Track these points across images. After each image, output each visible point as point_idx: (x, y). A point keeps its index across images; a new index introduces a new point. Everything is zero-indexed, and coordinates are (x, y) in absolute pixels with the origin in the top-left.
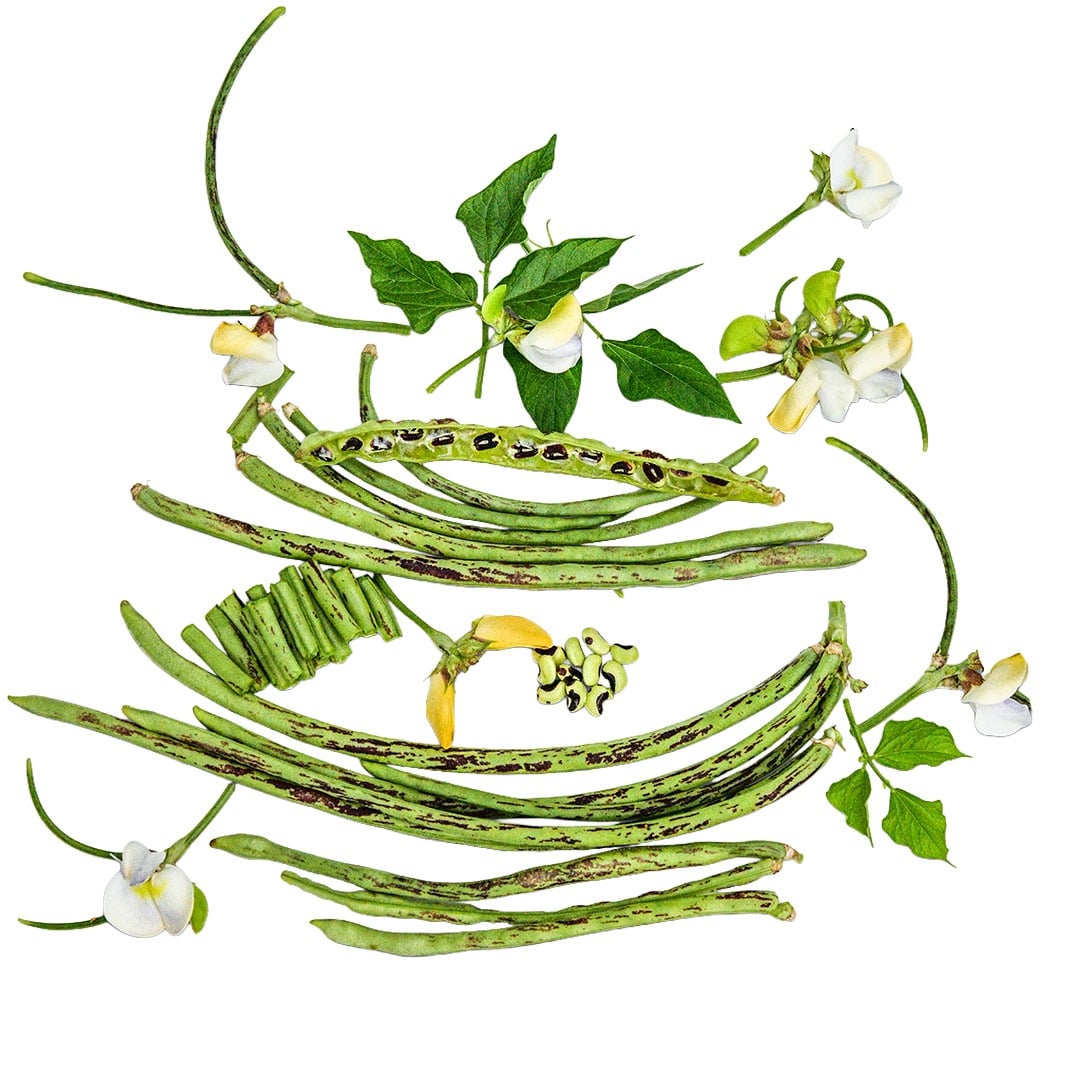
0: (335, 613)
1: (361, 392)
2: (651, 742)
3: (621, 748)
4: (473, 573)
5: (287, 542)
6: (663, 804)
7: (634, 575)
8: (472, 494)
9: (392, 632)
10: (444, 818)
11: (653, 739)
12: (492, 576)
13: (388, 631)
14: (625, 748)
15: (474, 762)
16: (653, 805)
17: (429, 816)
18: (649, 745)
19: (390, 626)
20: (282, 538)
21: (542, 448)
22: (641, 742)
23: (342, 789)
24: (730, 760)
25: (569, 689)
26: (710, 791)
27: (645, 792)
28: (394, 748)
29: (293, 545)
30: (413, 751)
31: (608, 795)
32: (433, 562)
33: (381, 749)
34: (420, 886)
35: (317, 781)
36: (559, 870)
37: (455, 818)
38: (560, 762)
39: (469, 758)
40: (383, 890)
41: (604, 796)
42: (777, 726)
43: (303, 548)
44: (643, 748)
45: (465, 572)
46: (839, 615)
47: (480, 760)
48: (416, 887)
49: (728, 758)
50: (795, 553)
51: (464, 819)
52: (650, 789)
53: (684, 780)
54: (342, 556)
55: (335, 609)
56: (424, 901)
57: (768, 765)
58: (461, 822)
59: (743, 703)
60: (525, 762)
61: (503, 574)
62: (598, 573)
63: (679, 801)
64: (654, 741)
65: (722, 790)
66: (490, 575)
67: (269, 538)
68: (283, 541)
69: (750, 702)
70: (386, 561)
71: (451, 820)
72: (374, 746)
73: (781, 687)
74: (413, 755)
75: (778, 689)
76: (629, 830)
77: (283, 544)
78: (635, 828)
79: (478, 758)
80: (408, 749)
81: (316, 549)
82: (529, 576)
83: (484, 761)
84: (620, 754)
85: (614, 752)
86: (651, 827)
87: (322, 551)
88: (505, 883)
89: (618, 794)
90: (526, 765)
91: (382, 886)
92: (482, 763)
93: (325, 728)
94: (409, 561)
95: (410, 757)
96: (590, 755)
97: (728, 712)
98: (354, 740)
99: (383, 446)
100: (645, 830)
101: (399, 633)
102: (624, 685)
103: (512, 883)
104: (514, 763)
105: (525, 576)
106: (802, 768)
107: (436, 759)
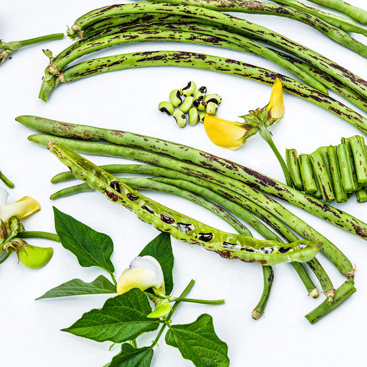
0: (322, 166)
1: (269, 291)
2: (168, 57)
3: (186, 58)
4: (236, 168)
5: (338, 216)
6: (173, 25)
7: (147, 140)
8: (222, 214)
9: (291, 152)
10: (293, 46)
11: (167, 58)
12: (225, 163)
13: (293, 153)
14: (183, 58)
15: (267, 73)
16: (178, 27)
17: (300, 49)
18: (170, 55)
19: (291, 155)
20: (340, 220)
21: (175, 224)
22: (174, 58)
23: (344, 76)
24: (130, 35)
25: (203, 95)
26: (146, 26)
27: (181, 34)
28: (308, 93)
29: (335, 213)
30: (299, 88)
31: (200, 39)
32: (257, 181)
33: (316, 95)
34: (315, 22)
35: (357, 84)
36: (240, 6)
37: (286, 45)
38: (220, 60)
39: (269, 76)
40: (335, 28)
41: (203, 39)
42: (99, 43)
43: (329, 210)
44: (174, 54)
45: (241, 171)
46: (43, 90)
47: (263, 74)
48: (317, 22)
49: (131, 36)
50: (54, 127)
51: (282, 43)
52: (177, 35)
53: (158, 33)
54: (308, 199)
55: (321, 168)
56: (315, 15)
57: (111, 30)
58: (284, 41)
59: (112, 62)
60: (239, 66)
61: (219, 162)
62: (166, 147)
63: (164, 25)
64: (166, 56)
65: (139, 24)
66: (227, 164)
67: (348, 221)
68: (340, 217)
69: (108, 61)
70: (283, 189)
71: (289, 44)
72: (319, 97)
73: (89, 64)
74: (299, 86)
75: (91, 63)
76: (195, 12)
77: (340, 215)
78: (192, 12)
79: (264, 75)
80: (301, 90)
81: (322, 207)
82: (205, 157)
83: (261, 73)
84: (187, 55)
85: (190, 57)
86: (183, 10)
87: (318, 205)
88: (269, 8)
89: (195, 38)
90: (240, 64)
91: (335, 29)
92: (263, 72)
93: (343, 114)
94: (270, 185)
95: (301, 86)
96: (204, 59)
97: (122, 60)
98: (329, 103)
99: (266, 249)
100: (188, 9)
101: (288, 151)
102: (172, 92)
103: (266, 7)
104: (246, 67)
105: (207, 157)
106: (93, 16)
107: (287, 80)
